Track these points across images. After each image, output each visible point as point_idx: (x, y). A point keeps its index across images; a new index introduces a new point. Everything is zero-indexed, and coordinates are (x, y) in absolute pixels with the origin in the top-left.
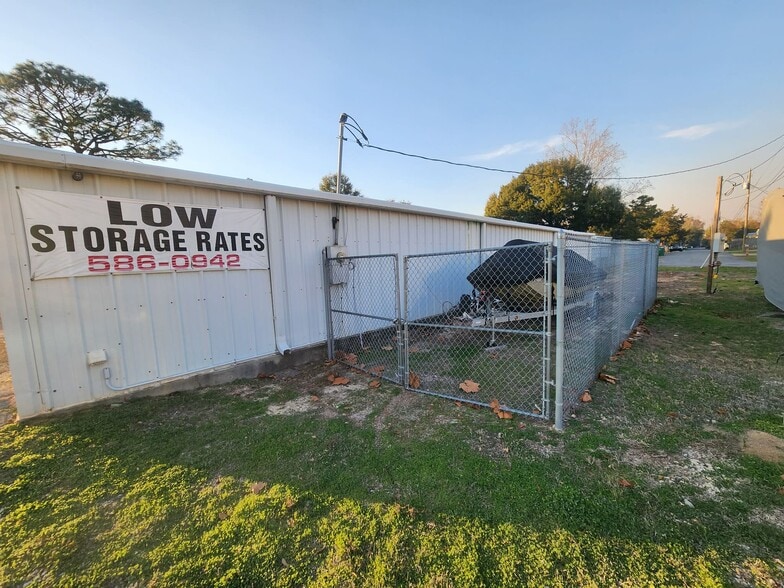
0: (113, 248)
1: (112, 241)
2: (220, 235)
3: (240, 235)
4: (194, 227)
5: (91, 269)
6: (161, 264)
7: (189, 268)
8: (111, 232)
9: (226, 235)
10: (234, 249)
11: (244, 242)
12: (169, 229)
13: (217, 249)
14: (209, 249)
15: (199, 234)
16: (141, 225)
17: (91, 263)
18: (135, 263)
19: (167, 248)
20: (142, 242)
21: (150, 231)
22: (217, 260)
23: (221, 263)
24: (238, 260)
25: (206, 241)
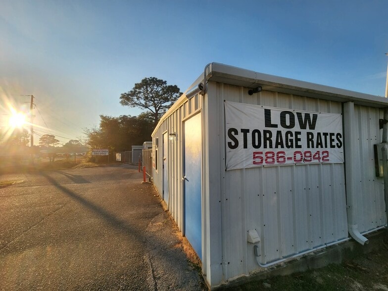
0: (265, 147)
1: (266, 139)
2: (319, 134)
3: (329, 134)
4: (306, 129)
5: (254, 163)
6: (288, 158)
7: (302, 162)
8: (265, 132)
9: (322, 134)
10: (326, 147)
11: (332, 140)
12: (293, 130)
13: (317, 147)
14: (313, 147)
15: (308, 134)
16: (280, 128)
17: (254, 158)
18: (275, 157)
19: (292, 146)
20: (279, 141)
21: (284, 131)
22: (317, 156)
23: (319, 158)
24: (328, 156)
25: (311, 140)
